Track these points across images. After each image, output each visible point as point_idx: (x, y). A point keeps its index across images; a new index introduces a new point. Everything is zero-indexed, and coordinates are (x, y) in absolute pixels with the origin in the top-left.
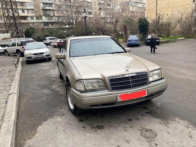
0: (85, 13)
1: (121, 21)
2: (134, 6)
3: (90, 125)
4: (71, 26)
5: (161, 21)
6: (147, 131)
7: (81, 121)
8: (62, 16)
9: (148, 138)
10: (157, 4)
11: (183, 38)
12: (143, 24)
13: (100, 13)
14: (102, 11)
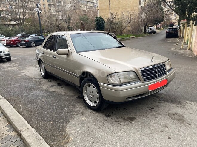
0: (38, 9)
1: (72, 19)
2: (85, 4)
3: (120, 118)
4: (18, 22)
5: (114, 21)
6: (173, 114)
7: (108, 116)
8: (6, 11)
9: (179, 120)
10: (110, 5)
11: (134, 36)
12: (99, 22)
13: (50, 10)
14: (52, 8)
